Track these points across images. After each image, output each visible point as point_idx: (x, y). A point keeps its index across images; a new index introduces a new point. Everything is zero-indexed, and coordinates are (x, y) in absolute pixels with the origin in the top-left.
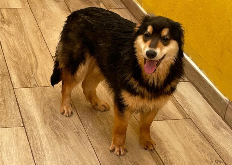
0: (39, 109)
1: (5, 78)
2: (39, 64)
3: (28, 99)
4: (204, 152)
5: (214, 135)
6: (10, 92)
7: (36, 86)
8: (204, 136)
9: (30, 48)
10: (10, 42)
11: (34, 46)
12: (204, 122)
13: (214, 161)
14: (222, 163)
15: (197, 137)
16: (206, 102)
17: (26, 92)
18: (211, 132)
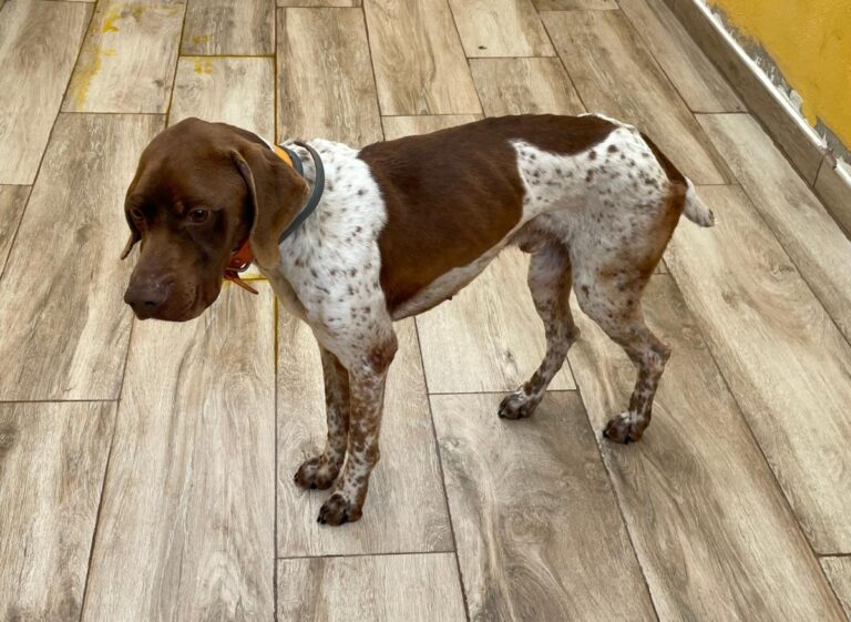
1: (366, 96)
4: (758, 249)
6: (374, 123)
7: (425, 113)
8: (764, 218)
10: (387, 30)
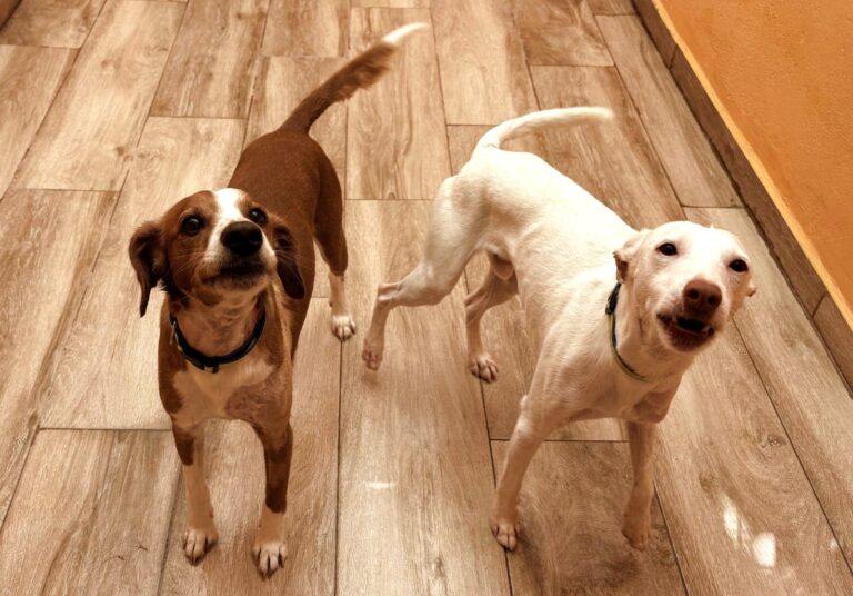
0: (383, 257)
2: (414, 143)
3: (368, 230)
5: (780, 361)
9: (405, 102)
11: (415, 98)
12: (760, 323)
13: (765, 438)
14: (785, 443)
15: (736, 362)
16: (775, 265)
17: (369, 210)
18: (771, 351)
